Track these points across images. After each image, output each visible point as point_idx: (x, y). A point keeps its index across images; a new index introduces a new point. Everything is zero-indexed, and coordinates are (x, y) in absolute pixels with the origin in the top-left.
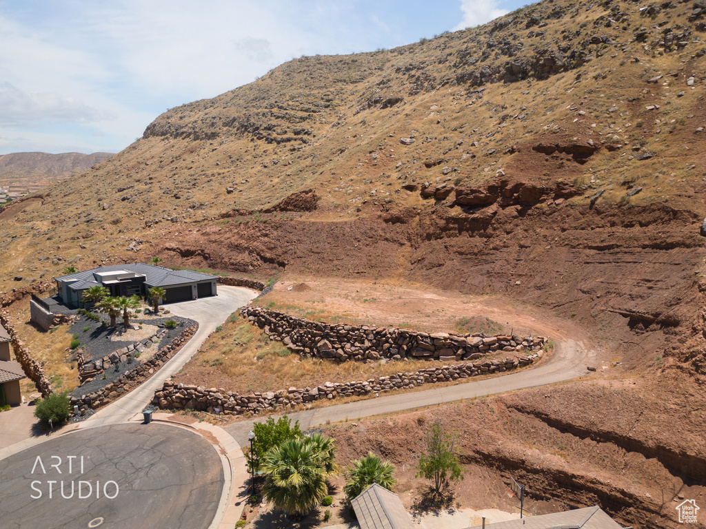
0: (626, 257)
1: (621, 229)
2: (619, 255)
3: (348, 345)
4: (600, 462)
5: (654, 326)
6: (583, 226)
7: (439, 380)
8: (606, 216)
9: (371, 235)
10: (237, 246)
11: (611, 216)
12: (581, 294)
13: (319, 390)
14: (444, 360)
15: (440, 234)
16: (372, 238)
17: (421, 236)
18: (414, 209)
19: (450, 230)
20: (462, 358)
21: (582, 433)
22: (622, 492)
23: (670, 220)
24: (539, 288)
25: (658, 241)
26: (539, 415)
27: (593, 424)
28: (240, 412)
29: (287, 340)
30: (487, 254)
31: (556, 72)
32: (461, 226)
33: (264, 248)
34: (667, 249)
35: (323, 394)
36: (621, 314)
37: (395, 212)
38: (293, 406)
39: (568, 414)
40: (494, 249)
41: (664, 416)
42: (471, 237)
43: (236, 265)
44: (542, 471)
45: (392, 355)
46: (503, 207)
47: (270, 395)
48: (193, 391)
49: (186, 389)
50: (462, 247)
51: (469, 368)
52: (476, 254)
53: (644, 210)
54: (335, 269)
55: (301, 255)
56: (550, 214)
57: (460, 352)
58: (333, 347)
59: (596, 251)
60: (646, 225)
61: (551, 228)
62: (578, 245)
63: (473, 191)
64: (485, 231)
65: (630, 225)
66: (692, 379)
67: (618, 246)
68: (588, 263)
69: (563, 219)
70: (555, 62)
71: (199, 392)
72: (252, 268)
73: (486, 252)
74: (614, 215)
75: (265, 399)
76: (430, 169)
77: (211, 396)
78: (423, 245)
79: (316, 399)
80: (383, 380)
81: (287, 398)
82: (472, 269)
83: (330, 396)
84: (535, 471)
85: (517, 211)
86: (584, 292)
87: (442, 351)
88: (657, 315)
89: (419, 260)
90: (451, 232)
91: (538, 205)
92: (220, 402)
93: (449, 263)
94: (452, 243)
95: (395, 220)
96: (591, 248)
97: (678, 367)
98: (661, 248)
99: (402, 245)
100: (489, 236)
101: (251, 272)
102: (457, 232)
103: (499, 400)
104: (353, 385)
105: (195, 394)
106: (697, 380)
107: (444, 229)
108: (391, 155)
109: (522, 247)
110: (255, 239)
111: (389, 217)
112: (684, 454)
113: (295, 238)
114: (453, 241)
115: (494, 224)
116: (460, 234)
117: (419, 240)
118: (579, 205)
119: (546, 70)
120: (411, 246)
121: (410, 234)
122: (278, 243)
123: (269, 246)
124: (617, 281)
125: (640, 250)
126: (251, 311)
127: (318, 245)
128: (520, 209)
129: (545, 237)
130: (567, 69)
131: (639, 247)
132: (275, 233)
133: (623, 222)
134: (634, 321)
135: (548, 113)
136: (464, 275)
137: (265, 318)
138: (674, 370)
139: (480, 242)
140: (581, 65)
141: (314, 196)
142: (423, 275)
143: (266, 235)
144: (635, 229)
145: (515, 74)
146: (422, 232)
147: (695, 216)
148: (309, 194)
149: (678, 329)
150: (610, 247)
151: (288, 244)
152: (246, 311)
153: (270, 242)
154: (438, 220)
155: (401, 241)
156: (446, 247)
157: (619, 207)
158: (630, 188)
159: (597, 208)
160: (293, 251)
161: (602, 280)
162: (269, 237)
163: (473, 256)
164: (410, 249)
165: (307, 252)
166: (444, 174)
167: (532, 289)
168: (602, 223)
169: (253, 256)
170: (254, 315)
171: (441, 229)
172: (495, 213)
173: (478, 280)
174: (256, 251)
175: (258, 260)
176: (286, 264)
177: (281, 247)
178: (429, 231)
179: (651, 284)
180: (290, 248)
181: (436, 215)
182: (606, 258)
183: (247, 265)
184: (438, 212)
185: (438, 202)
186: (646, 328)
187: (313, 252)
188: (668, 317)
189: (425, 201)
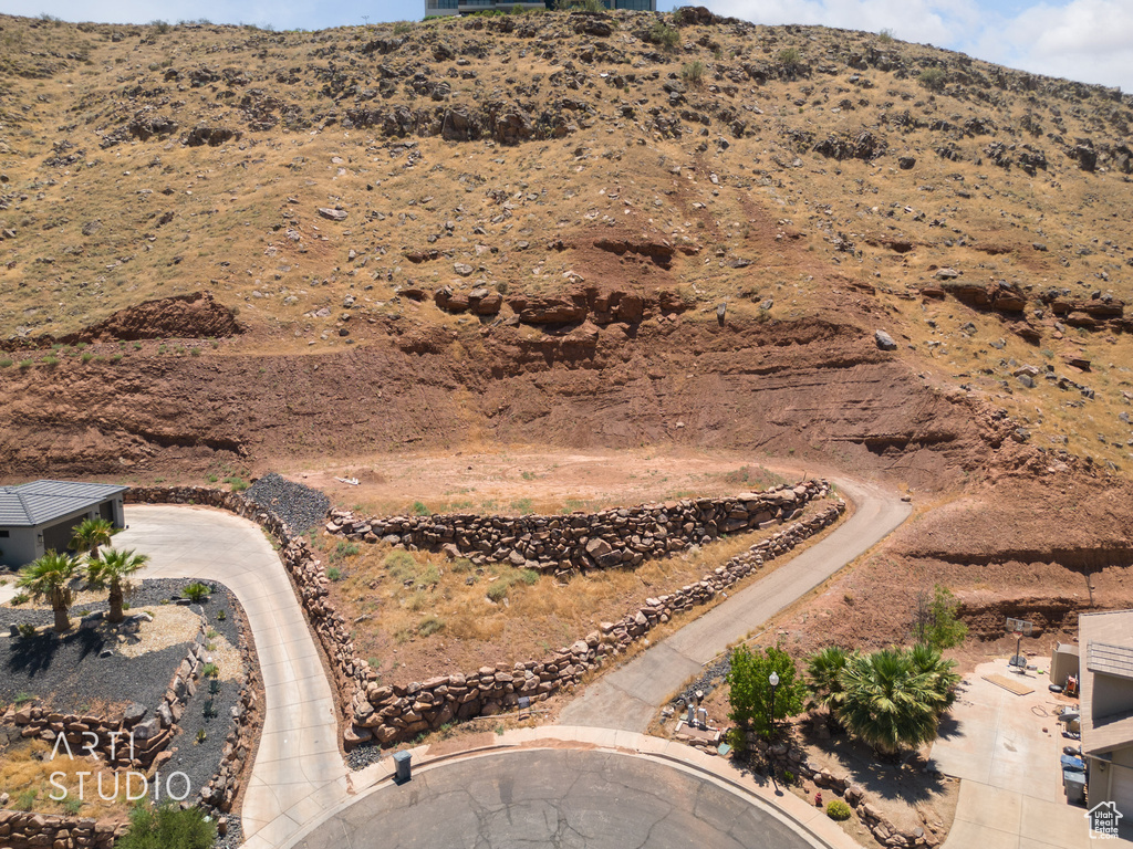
0: (803, 380)
1: (777, 349)
2: (792, 378)
3: (636, 539)
4: (1016, 581)
5: (910, 446)
6: (724, 346)
7: (778, 553)
8: (747, 333)
9: (396, 376)
10: (47, 419)
11: (754, 333)
12: (778, 428)
13: (646, 613)
14: (766, 527)
15: (517, 368)
16: (398, 379)
17: (480, 373)
18: (445, 329)
19: (532, 360)
20: (783, 519)
21: (982, 560)
22: (1061, 600)
23: (832, 335)
24: (715, 427)
25: (834, 359)
26: (936, 555)
27: (989, 547)
28: (551, 693)
29: (514, 556)
30: (611, 391)
31: (527, 139)
32: (550, 355)
33: (146, 416)
34: (847, 367)
35: (652, 617)
36: (851, 441)
37: (414, 334)
38: (622, 651)
39: (961, 545)
40: (618, 383)
41: (1039, 522)
42: (570, 369)
43: (73, 460)
44: (987, 608)
45: (700, 537)
46: (603, 325)
47: (582, 646)
48: (445, 688)
49: (431, 689)
50: (567, 385)
51: (800, 529)
52: (591, 393)
53: (796, 325)
54: (364, 439)
55: (270, 421)
56: (669, 334)
57: (780, 512)
58: (614, 548)
59: (757, 376)
60: (807, 341)
61: (678, 351)
62: (730, 370)
63: (551, 303)
64: (592, 359)
65: (785, 343)
66: (1036, 483)
67: (784, 368)
68: (756, 390)
69: (688, 339)
70: (521, 124)
71: (458, 685)
72: (130, 463)
73: (609, 389)
74: (758, 332)
75: (578, 655)
76: (420, 265)
77: (487, 683)
78: (491, 386)
79: (648, 629)
80: (722, 573)
81: (608, 641)
82: (597, 413)
83: (664, 618)
84: (981, 612)
85: (624, 330)
86: (779, 424)
87: (758, 517)
88: (910, 434)
89: (501, 410)
90: (536, 363)
91: (645, 322)
92: (510, 686)
93: (555, 409)
94: (548, 380)
95: (421, 348)
96: (748, 372)
97: (1011, 475)
98: (840, 367)
99: (451, 388)
100: (599, 367)
101: (128, 471)
102: (545, 363)
103: (891, 552)
104: (689, 591)
105: (451, 692)
106: (1043, 482)
107: (521, 360)
108: (320, 236)
109: (653, 378)
110: (108, 398)
111: (409, 344)
112: (1078, 549)
113: (230, 391)
114: (546, 377)
115: (601, 349)
116: (551, 366)
117: (480, 378)
118: (701, 322)
119: (511, 133)
120: (470, 389)
121: (457, 371)
122: (185, 403)
123: (160, 412)
124: (813, 406)
125: (815, 370)
126: (384, 526)
127: (300, 400)
128: (627, 326)
129: (677, 363)
130: (541, 137)
131: (812, 367)
132: (164, 384)
133: (774, 340)
134: (877, 446)
135: (570, 196)
136: (591, 424)
137: (437, 531)
138: (1007, 479)
139: (590, 375)
140: (565, 135)
141: (213, 306)
142: (523, 432)
143: (137, 389)
144: (795, 347)
145: (457, 129)
146: (480, 366)
147: (859, 330)
148: (199, 303)
149: (960, 442)
150: (774, 370)
151: (217, 404)
152: (368, 528)
153: (159, 404)
154: (503, 347)
155: (446, 382)
156: (537, 386)
157: (761, 323)
158: (758, 300)
159: (730, 325)
160: (241, 416)
161: (793, 407)
162: (148, 393)
163: (591, 396)
164: (469, 394)
165: (282, 414)
166: (461, 274)
167: (706, 430)
168: (746, 342)
169: (119, 437)
170: (395, 533)
171: (515, 359)
172: (596, 335)
173: (620, 428)
174: (122, 425)
175: (141, 444)
176: (239, 443)
177: (200, 411)
178: (493, 364)
179: (863, 405)
180: (226, 410)
181: (495, 339)
182: (777, 382)
183: (111, 457)
184: (496, 335)
185: (486, 319)
186: (902, 449)
187: (297, 414)
188: (932, 434)
189: (458, 318)
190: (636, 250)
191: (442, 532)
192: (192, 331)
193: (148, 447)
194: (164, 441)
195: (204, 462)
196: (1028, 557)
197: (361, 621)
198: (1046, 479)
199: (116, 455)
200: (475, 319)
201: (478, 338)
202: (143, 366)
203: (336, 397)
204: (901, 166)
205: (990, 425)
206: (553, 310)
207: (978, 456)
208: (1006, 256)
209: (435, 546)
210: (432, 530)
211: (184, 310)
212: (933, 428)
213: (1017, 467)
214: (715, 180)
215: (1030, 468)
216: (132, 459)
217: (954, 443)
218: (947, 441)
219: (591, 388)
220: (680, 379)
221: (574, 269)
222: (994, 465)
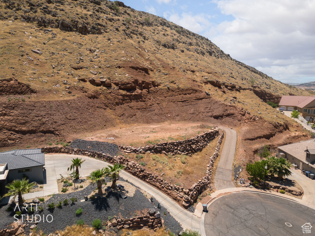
0: (193, 103)
1: (184, 96)
2: (190, 103)
3: (200, 144)
4: (261, 143)
5: (224, 117)
6: (171, 95)
8: (176, 92)
12: (192, 115)
13: (212, 161)
15: (122, 102)
16: (92, 107)
17: (112, 104)
19: (126, 100)
20: (218, 135)
23: (196, 92)
24: (177, 116)
25: (198, 98)
26: (248, 139)
29: (179, 152)
30: (149, 108)
31: (89, 33)
32: (131, 98)
33: (13, 124)
34: (201, 100)
36: (210, 117)
38: (213, 171)
39: (250, 136)
40: (150, 105)
41: (259, 130)
42: (137, 102)
45: (208, 142)
46: (142, 90)
47: (208, 171)
49: (195, 188)
51: (221, 137)
53: (187, 90)
55: (62, 122)
56: (157, 92)
58: (197, 146)
59: (182, 102)
60: (190, 94)
61: (161, 97)
62: (175, 101)
63: (128, 83)
64: (142, 99)
65: (185, 94)
67: (187, 100)
68: (183, 106)
69: (162, 94)
70: (86, 28)
71: (198, 186)
73: (149, 107)
74: (178, 92)
75: (209, 173)
76: (78, 71)
77: (201, 184)
78: (116, 108)
79: (213, 165)
81: (210, 169)
82: (148, 114)
85: (147, 91)
86: (192, 114)
87: (215, 135)
88: (223, 114)
89: (122, 115)
91: (150, 89)
92: (205, 183)
93: (137, 113)
95: (93, 97)
96: (179, 102)
97: (250, 121)
98: (199, 100)
99: (105, 109)
100: (144, 101)
102: (130, 101)
104: (215, 154)
106: (256, 122)
107: (123, 100)
109: (158, 104)
111: (90, 96)
113: (43, 113)
114: (131, 104)
115: (143, 96)
116: (131, 102)
117: (112, 106)
118: (164, 89)
119: (84, 31)
120: (111, 109)
121: (105, 104)
122: (27, 118)
123: (19, 122)
124: (198, 109)
125: (194, 101)
126: (146, 149)
127: (69, 115)
128: (148, 90)
129: (162, 100)
130: (93, 33)
131: (194, 100)
132: (15, 112)
133: (183, 94)
134: (216, 117)
135: (113, 52)
136: (148, 117)
137: (160, 148)
138: (249, 122)
139: (143, 103)
140: (101, 34)
141: (19, 83)
142: (131, 120)
143: (5, 115)
144: (188, 95)
145: (65, 27)
146: (112, 102)
147: (201, 91)
148: (12, 82)
149: (235, 115)
150: (185, 101)
151: (40, 118)
152: (141, 150)
153: (17, 119)
154: (117, 96)
155: (103, 107)
156: (130, 107)
157: (179, 89)
158: (175, 84)
159: (171, 90)
160: (50, 122)
161: (193, 110)
162: (10, 115)
163: (145, 109)
164: (111, 110)
165: (65, 120)
166: (94, 74)
167: (176, 117)
168: (176, 94)
169: (5, 133)
170: (149, 150)
171: (121, 100)
172: (141, 92)
173: (156, 117)
174: (4, 128)
175: (15, 134)
176: (54, 131)
177: (34, 121)
178: (116, 101)
179: (209, 108)
180: (44, 120)
181: (114, 94)
182: (187, 104)
183: (5, 140)
184: (114, 93)
185: (109, 88)
186: (222, 118)
187: (70, 119)
188: (228, 114)
189: (99, 87)
190: (140, 69)
191: (161, 148)
192: (13, 92)
193: (18, 135)
194: (24, 133)
195: (43, 139)
196: (260, 137)
197: (163, 175)
198: (257, 121)
199: (6, 139)
200: (105, 88)
201: (109, 94)
202: (4, 106)
203: (79, 113)
204: (181, 52)
205: (241, 111)
206: (129, 85)
207: (241, 118)
208: (211, 74)
209: (160, 152)
210: (158, 148)
211: (7, 85)
212: (228, 112)
213: (250, 120)
214: (146, 51)
215: (253, 119)
216: (13, 140)
217: (234, 115)
218: (232, 115)
219: (144, 107)
220: (164, 104)
221: (128, 74)
222: (246, 119)
